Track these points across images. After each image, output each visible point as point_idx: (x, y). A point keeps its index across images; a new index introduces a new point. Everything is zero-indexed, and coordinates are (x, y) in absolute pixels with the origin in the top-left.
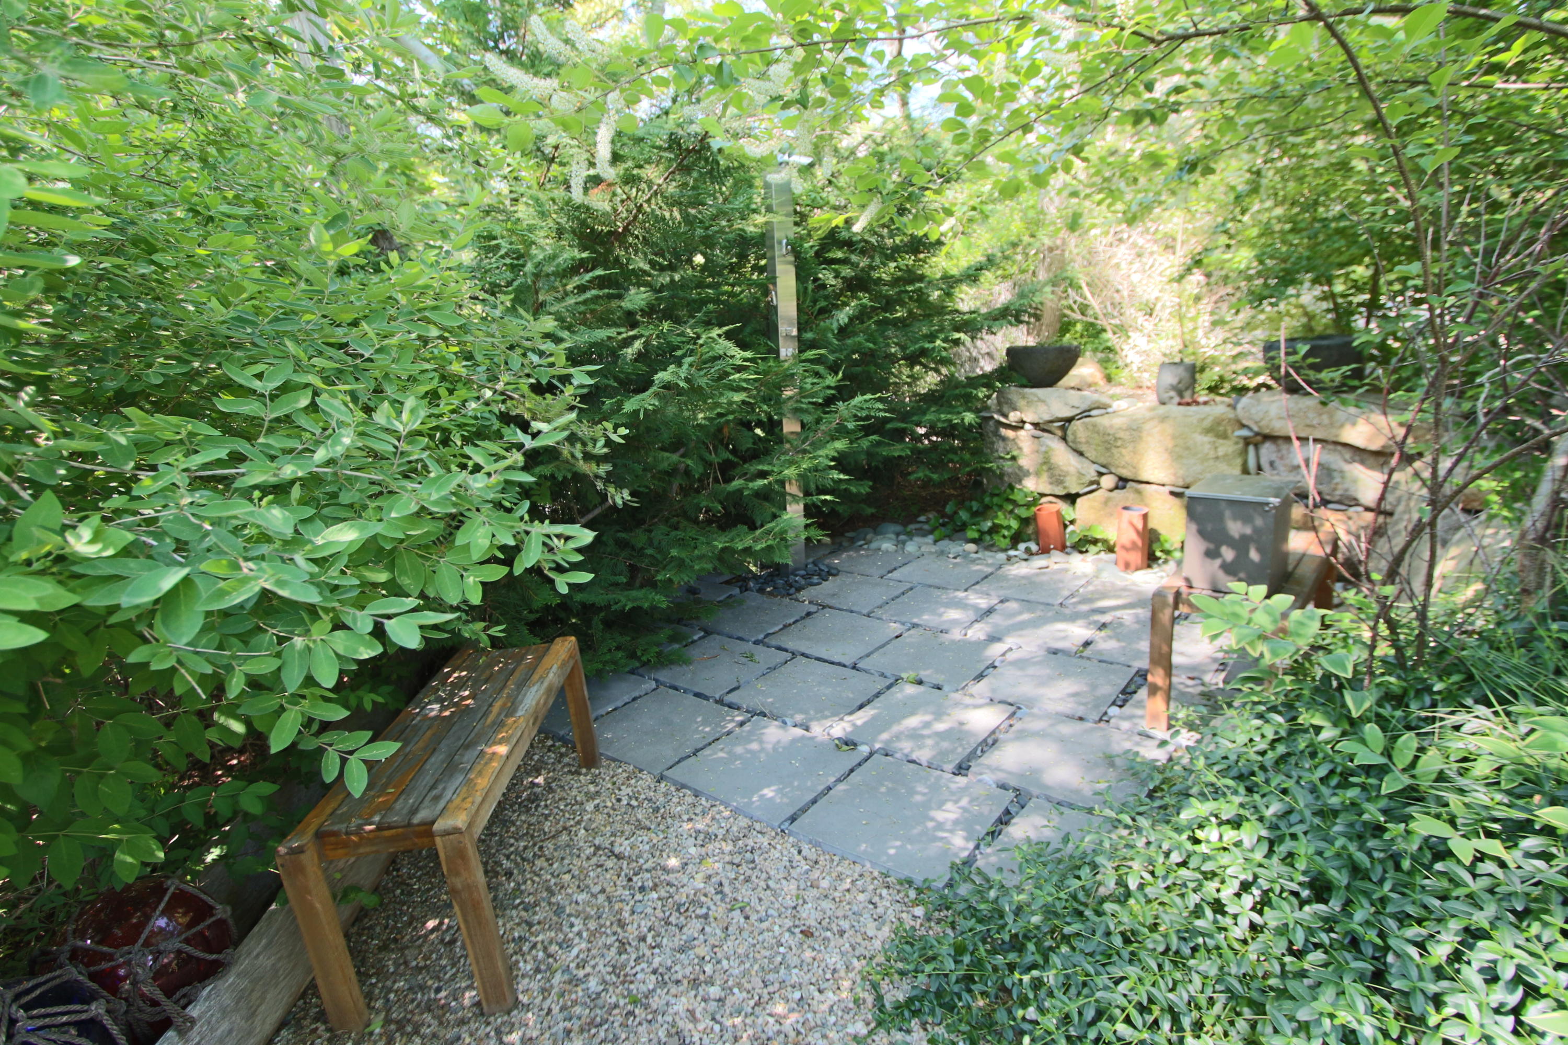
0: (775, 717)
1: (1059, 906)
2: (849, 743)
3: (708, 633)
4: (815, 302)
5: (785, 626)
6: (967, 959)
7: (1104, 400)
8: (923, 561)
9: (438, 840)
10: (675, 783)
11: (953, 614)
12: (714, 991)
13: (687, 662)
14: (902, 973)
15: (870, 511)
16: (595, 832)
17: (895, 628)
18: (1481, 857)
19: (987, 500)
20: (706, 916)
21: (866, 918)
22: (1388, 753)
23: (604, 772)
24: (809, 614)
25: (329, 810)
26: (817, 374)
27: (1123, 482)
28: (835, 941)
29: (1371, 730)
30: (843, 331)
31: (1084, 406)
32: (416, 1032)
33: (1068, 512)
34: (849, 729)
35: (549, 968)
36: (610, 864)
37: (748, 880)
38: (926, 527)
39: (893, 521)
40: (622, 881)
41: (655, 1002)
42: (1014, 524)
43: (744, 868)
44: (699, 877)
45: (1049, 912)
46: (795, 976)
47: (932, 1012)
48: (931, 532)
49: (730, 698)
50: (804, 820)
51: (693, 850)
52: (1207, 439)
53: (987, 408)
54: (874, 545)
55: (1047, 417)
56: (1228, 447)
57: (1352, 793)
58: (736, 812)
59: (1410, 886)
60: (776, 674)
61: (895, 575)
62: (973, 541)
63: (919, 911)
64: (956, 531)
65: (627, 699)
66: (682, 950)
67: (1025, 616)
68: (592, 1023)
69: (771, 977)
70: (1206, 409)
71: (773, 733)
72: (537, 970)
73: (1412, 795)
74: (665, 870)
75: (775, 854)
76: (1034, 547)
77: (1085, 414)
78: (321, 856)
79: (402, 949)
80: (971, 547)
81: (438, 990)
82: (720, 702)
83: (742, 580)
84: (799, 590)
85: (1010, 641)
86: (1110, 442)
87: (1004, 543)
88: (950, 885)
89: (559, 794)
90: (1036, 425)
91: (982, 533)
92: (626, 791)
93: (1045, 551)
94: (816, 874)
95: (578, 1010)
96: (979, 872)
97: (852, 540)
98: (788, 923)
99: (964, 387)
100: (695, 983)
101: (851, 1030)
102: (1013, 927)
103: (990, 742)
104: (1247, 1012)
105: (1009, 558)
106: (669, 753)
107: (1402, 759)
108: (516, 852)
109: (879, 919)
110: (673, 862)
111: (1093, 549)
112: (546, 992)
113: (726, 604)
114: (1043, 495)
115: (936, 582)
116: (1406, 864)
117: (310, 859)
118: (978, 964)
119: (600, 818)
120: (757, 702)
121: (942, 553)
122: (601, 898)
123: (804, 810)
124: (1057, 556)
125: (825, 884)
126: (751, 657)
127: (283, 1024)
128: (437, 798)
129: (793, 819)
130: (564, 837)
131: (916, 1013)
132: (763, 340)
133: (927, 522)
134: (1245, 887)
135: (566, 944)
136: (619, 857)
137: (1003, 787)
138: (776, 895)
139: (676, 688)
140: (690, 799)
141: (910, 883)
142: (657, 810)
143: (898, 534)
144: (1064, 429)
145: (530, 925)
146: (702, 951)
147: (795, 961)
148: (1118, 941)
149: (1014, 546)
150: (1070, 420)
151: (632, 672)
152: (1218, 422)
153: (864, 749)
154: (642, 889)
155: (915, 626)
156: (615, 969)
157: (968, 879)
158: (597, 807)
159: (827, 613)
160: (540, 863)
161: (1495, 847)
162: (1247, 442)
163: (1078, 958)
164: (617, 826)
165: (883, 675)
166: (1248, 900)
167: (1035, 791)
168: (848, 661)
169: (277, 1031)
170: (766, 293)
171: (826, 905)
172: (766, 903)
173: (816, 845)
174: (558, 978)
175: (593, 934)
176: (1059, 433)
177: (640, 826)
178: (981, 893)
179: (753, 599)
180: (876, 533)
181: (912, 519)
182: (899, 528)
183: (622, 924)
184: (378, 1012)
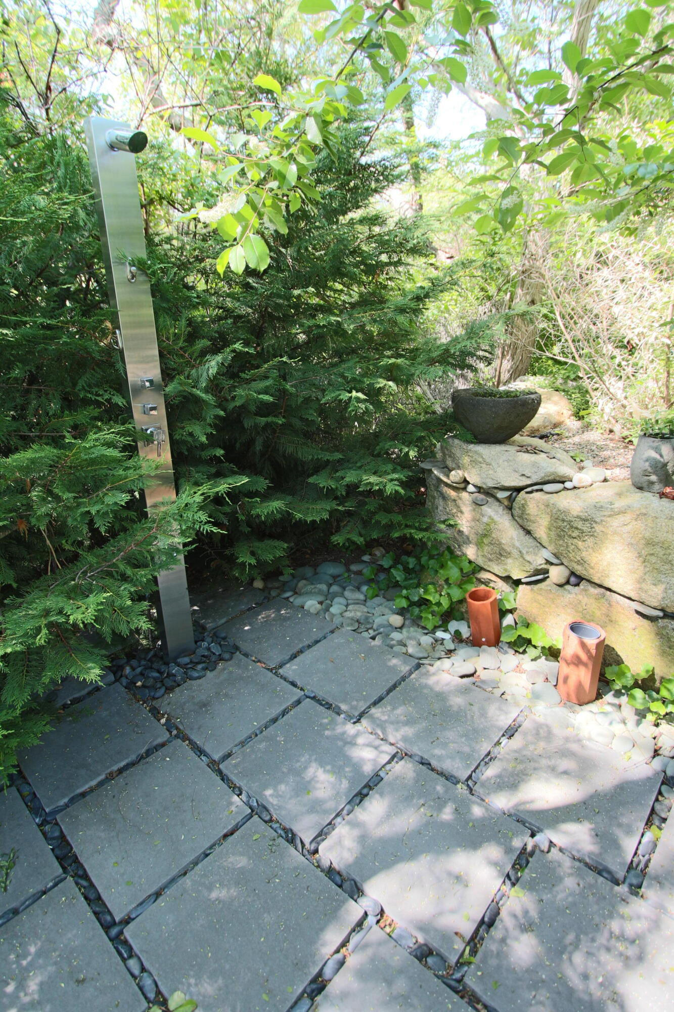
3: (11, 781)
5: (110, 777)
7: (564, 471)
27: (576, 579)
31: (536, 478)
33: (508, 598)
42: (445, 603)
48: (367, 582)
54: (297, 601)
55: (493, 483)
62: (400, 611)
64: (390, 587)
77: (537, 486)
80: (397, 619)
84: (169, 690)
86: (566, 530)
87: (433, 621)
90: (480, 489)
91: (410, 602)
93: (477, 641)
97: (281, 591)
105: (435, 643)
111: (530, 652)
114: (482, 569)
124: (486, 654)
144: (511, 499)
149: (443, 626)
150: (518, 490)
176: (506, 503)
179: (111, 702)
182: (338, 570)
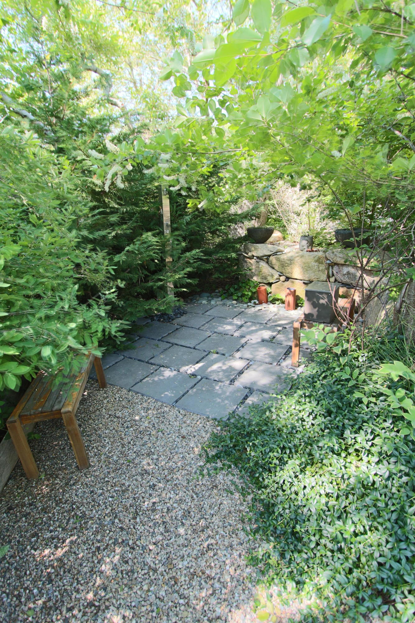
0: (167, 367)
1: (260, 422)
2: (194, 375)
3: (141, 337)
4: (176, 212)
5: (169, 334)
6: (234, 440)
7: (282, 249)
8: (217, 308)
9: (63, 415)
10: (135, 392)
11: (228, 327)
12: (155, 457)
13: (134, 349)
14: (214, 447)
15: (198, 290)
16: (109, 410)
17: (208, 333)
18: (370, 402)
19: (240, 285)
20: (150, 434)
21: (202, 431)
22: (351, 375)
23: (109, 389)
24: (177, 329)
25: (21, 408)
26: (178, 240)
27: (288, 279)
28: (193, 439)
29: (347, 369)
30: (188, 224)
31: (274, 251)
32: (57, 477)
33: (269, 289)
34: (193, 370)
35: (99, 454)
36: (115, 420)
37: (163, 422)
38: (218, 294)
39: (206, 292)
40: (120, 425)
41: (136, 461)
42: (250, 294)
43: (161, 418)
44: (146, 422)
45: (258, 424)
46: (181, 450)
47: (224, 457)
48: (220, 296)
49: (152, 361)
50: (180, 401)
51: (143, 414)
52: (316, 264)
53: (240, 250)
54: (199, 302)
55: (262, 255)
56: (322, 267)
57: (339, 387)
58: (157, 401)
59: (352, 411)
60: (167, 352)
61: (207, 313)
62: (235, 300)
63: (219, 428)
64: (229, 296)
65: (114, 363)
66: (143, 445)
67: (253, 328)
68: (116, 469)
69: (173, 451)
70: (316, 253)
71: (168, 373)
72: (95, 455)
73: (356, 387)
74: (135, 421)
75: (171, 413)
76: (257, 302)
77: (275, 254)
78: (21, 423)
79: (47, 452)
80: (235, 302)
81: (62, 464)
82: (148, 362)
83: (152, 317)
84: (173, 320)
85: (248, 337)
86: (283, 265)
87: (247, 300)
88: (229, 419)
89: (93, 398)
90: (258, 257)
91: (238, 297)
92: (117, 395)
93: (261, 303)
94: (185, 419)
95: (111, 466)
96: (237, 415)
97: (191, 300)
98: (177, 435)
99: (232, 243)
100: (148, 455)
101: (199, 464)
102: (249, 429)
103: (241, 373)
104: (309, 447)
105: (248, 306)
106: (131, 381)
107: (355, 376)
108: (81, 418)
109: (206, 432)
110: (137, 418)
111: (277, 302)
112: (99, 461)
113: (147, 325)
114: (260, 283)
115: (222, 315)
116: (352, 405)
117: (18, 424)
118: (237, 441)
119: (110, 405)
120: (161, 362)
121: (224, 305)
122: (114, 431)
123: (180, 398)
124: (264, 305)
125: (188, 422)
126: (157, 346)
127: (9, 479)
128: (60, 402)
129: (176, 402)
130: (98, 412)
131: (218, 458)
132: (157, 227)
133: (219, 292)
134: (310, 414)
135: (104, 446)
136: (118, 417)
137: (246, 388)
138: (172, 426)
139: (131, 358)
140: (141, 397)
141: (216, 419)
142: (129, 401)
143: (208, 297)
144: (268, 259)
145: (91, 441)
146: (150, 445)
147: (180, 446)
148: (276, 431)
149: (250, 302)
151: (115, 353)
152: (319, 258)
153: (199, 377)
154: (127, 427)
155: (215, 332)
156: (121, 453)
157: (234, 417)
158: (108, 401)
159: (184, 329)
160: (91, 421)
161: (373, 400)
162: (329, 265)
163: (265, 437)
164: (116, 407)
165: (204, 351)
166: (311, 417)
167: (255, 388)
168: (192, 346)
169: (8, 481)
170: (159, 209)
171: (189, 428)
172: (169, 429)
173: (184, 410)
174: (103, 457)
175: (112, 442)
176: (266, 260)
177: (124, 407)
178: (238, 421)
179: (156, 324)
180: (200, 297)
181: (213, 291)
182: (208, 295)
183: (122, 439)
184: (42, 472)
